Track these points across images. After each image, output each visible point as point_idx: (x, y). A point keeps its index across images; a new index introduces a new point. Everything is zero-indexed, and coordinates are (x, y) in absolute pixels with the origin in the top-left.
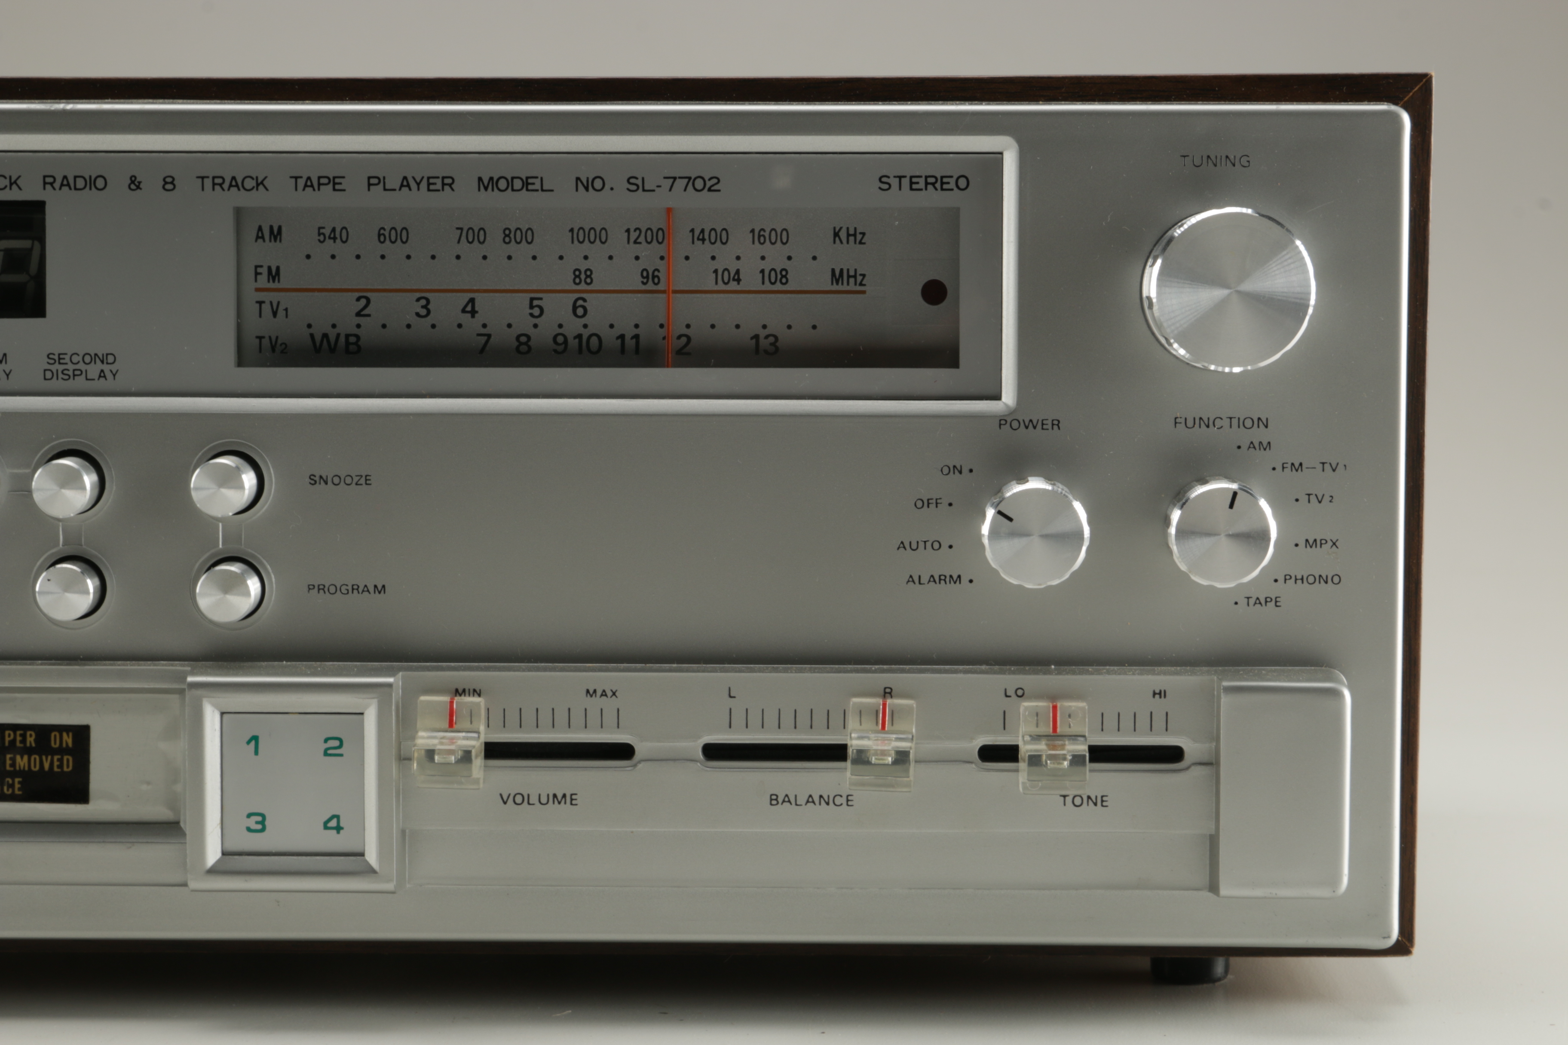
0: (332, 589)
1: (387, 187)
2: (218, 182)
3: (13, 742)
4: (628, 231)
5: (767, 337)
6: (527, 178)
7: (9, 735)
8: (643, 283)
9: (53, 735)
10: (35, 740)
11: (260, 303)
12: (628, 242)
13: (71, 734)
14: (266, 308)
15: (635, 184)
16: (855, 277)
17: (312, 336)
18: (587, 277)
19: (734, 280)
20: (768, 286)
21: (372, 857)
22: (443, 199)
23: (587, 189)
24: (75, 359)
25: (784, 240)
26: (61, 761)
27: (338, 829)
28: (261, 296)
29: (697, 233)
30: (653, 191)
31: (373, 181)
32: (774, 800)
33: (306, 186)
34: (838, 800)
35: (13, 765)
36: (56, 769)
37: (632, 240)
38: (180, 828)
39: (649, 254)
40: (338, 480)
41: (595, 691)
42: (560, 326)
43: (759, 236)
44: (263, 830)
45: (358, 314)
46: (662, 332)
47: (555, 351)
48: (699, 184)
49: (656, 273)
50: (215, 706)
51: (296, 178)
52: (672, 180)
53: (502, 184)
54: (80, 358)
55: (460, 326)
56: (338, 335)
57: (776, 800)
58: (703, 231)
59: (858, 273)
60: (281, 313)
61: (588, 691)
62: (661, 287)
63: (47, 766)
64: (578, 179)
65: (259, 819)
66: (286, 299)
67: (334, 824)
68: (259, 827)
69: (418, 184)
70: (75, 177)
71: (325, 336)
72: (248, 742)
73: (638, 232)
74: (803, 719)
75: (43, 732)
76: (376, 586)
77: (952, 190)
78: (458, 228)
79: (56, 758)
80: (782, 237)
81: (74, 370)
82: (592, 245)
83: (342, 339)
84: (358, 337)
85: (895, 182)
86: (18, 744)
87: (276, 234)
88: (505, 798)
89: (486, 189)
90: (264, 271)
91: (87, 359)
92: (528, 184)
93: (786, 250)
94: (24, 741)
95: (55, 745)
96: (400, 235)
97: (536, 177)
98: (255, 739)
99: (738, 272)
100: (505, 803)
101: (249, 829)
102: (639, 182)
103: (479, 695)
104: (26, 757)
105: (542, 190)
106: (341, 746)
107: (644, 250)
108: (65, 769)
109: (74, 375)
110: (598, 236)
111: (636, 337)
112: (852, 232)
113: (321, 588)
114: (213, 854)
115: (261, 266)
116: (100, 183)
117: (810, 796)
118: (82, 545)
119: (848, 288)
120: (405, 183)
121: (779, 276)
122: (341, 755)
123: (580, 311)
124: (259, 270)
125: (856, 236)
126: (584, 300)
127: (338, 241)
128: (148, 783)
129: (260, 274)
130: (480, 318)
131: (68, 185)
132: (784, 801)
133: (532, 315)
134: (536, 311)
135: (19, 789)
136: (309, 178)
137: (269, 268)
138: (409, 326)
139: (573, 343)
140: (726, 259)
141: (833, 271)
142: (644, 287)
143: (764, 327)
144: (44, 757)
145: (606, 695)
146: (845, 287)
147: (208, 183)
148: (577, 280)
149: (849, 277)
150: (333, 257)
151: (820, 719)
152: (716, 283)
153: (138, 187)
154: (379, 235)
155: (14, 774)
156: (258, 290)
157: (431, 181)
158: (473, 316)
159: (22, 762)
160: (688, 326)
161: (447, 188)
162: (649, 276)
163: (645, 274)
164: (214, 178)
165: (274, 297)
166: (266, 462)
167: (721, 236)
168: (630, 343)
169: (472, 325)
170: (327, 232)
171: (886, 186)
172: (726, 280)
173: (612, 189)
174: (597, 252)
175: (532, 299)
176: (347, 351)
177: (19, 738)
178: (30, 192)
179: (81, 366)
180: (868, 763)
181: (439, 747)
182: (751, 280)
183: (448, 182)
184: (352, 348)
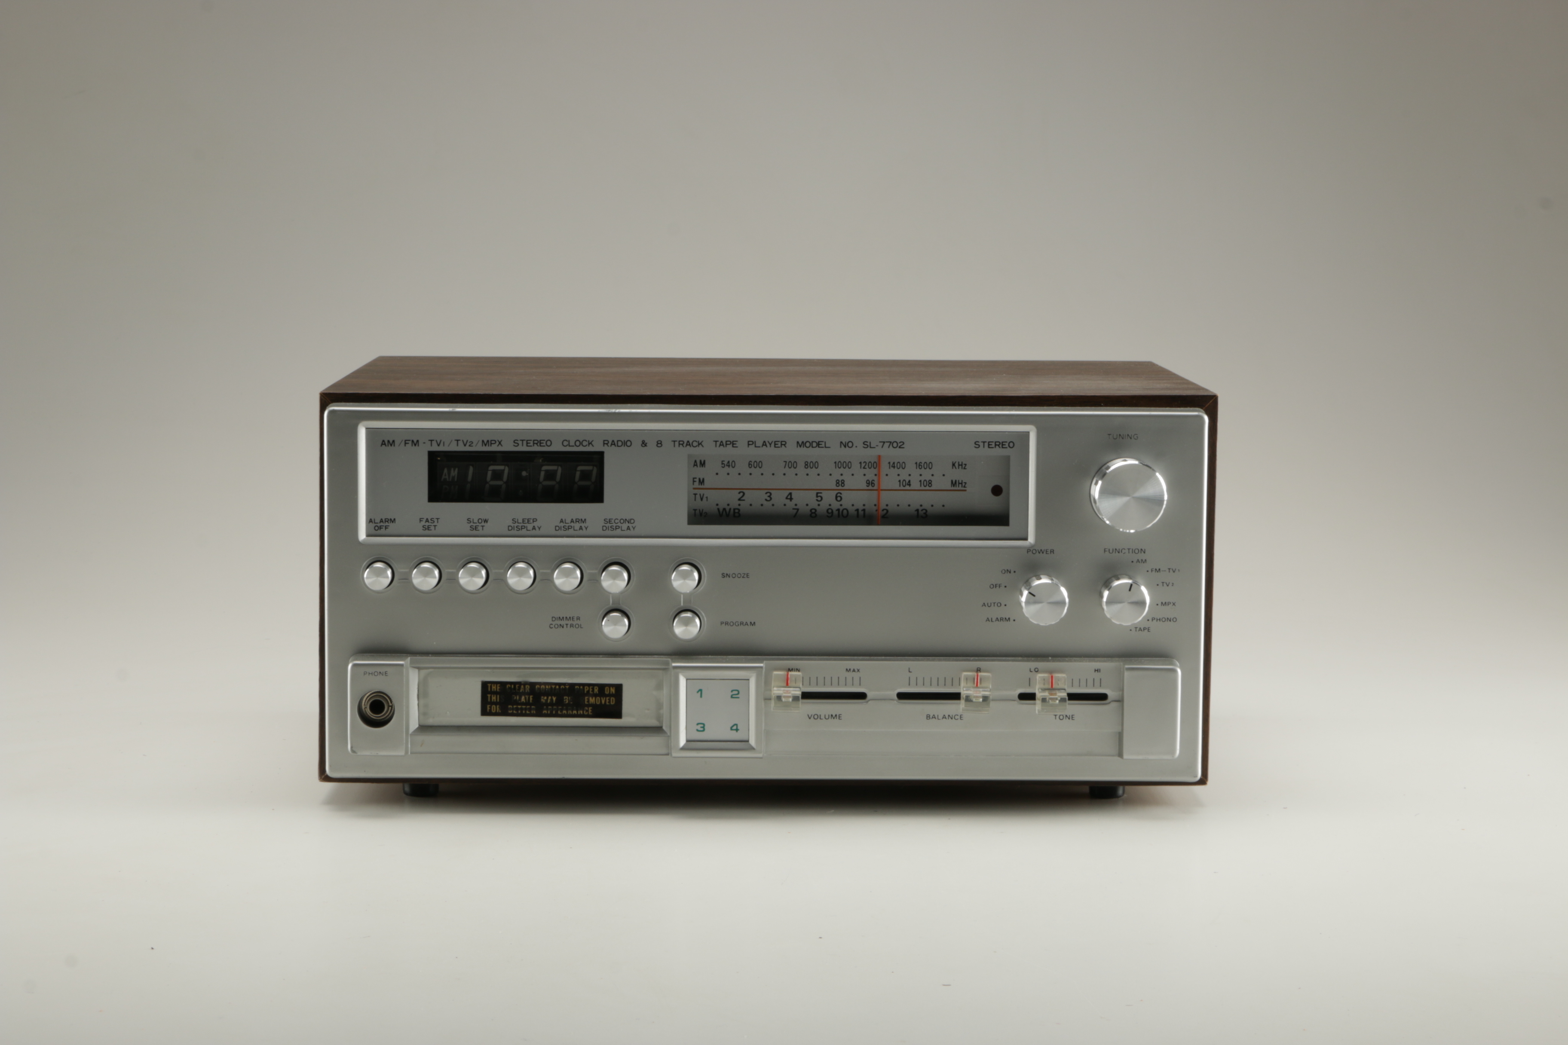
0: (732, 624)
1: (757, 445)
2: (681, 443)
3: (588, 691)
4: (861, 463)
5: (922, 510)
6: (819, 442)
7: (587, 688)
8: (868, 486)
9: (606, 688)
10: (598, 691)
11: (695, 494)
12: (861, 468)
13: (614, 688)
14: (698, 497)
15: (867, 445)
16: (962, 483)
17: (718, 509)
18: (842, 483)
19: (908, 485)
20: (923, 488)
21: (752, 742)
22: (782, 451)
23: (845, 447)
24: (616, 521)
25: (930, 467)
26: (609, 700)
27: (737, 730)
28: (696, 491)
29: (891, 464)
30: (874, 448)
31: (750, 443)
32: (928, 717)
33: (720, 445)
34: (956, 717)
35: (588, 701)
36: (607, 703)
37: (863, 466)
38: (663, 730)
39: (871, 474)
40: (734, 576)
41: (850, 670)
42: (830, 505)
43: (919, 465)
44: (704, 730)
45: (739, 500)
46: (875, 508)
47: (828, 516)
48: (895, 445)
49: (873, 482)
50: (684, 676)
51: (716, 441)
52: (882, 443)
53: (808, 444)
54: (619, 521)
55: (785, 505)
56: (730, 509)
57: (929, 717)
58: (894, 463)
59: (963, 482)
60: (704, 499)
61: (847, 670)
62: (875, 488)
63: (603, 702)
64: (841, 442)
65: (702, 726)
66: (707, 493)
67: (735, 728)
68: (702, 729)
69: (770, 444)
70: (618, 441)
71: (724, 509)
72: (698, 692)
73: (865, 464)
74: (941, 682)
75: (602, 687)
76: (751, 623)
77: (1006, 448)
78: (785, 462)
79: (607, 698)
80: (929, 465)
81: (616, 526)
82: (845, 469)
83: (732, 510)
84: (739, 510)
85: (981, 444)
86: (591, 692)
87: (703, 464)
88: (810, 716)
89: (800, 446)
90: (697, 480)
91: (622, 521)
92: (819, 444)
93: (931, 472)
94: (593, 691)
95: (607, 692)
96: (758, 464)
97: (823, 442)
98: (701, 690)
99: (909, 481)
100: (810, 718)
101: (698, 730)
102: (868, 444)
103: (799, 671)
104: (594, 698)
105: (826, 447)
106: (738, 694)
107: (867, 471)
108: (612, 703)
109: (616, 529)
110: (847, 465)
111: (864, 510)
112: (960, 464)
113: (727, 623)
114: (682, 742)
115: (696, 478)
116: (629, 443)
117: (944, 715)
118: (620, 604)
119: (959, 489)
120: (764, 444)
121: (928, 483)
122: (738, 698)
123: (839, 499)
124: (695, 480)
125: (962, 466)
126: (841, 494)
127: (731, 467)
128: (648, 709)
129: (695, 481)
130: (794, 502)
131: (614, 444)
132: (933, 718)
133: (817, 500)
134: (819, 499)
135: (591, 712)
136: (722, 442)
137: (700, 479)
138: (762, 505)
139: (836, 513)
140: (904, 476)
141: (952, 481)
142: (868, 488)
143: (921, 506)
144: (602, 698)
145: (855, 671)
146: (957, 488)
147: (677, 443)
148: (838, 485)
149: (959, 483)
150: (728, 474)
151: (949, 682)
152: (900, 486)
153: (646, 445)
154: (749, 464)
155: (589, 706)
156: (694, 489)
157: (776, 443)
158: (791, 501)
159: (592, 700)
160: (887, 505)
161: (783, 446)
162: (870, 483)
163: (868, 482)
164: (679, 441)
165: (702, 492)
166: (702, 568)
167: (902, 465)
168: (861, 513)
169: (790, 505)
170: (726, 463)
171: (977, 446)
172: (904, 485)
173: (856, 447)
174: (847, 472)
175: (817, 493)
176: (734, 516)
177: (591, 690)
178: (597, 447)
179: (619, 524)
180: (971, 701)
181: (784, 695)
182: (915, 485)
183: (784, 444)
184: (737, 515)
